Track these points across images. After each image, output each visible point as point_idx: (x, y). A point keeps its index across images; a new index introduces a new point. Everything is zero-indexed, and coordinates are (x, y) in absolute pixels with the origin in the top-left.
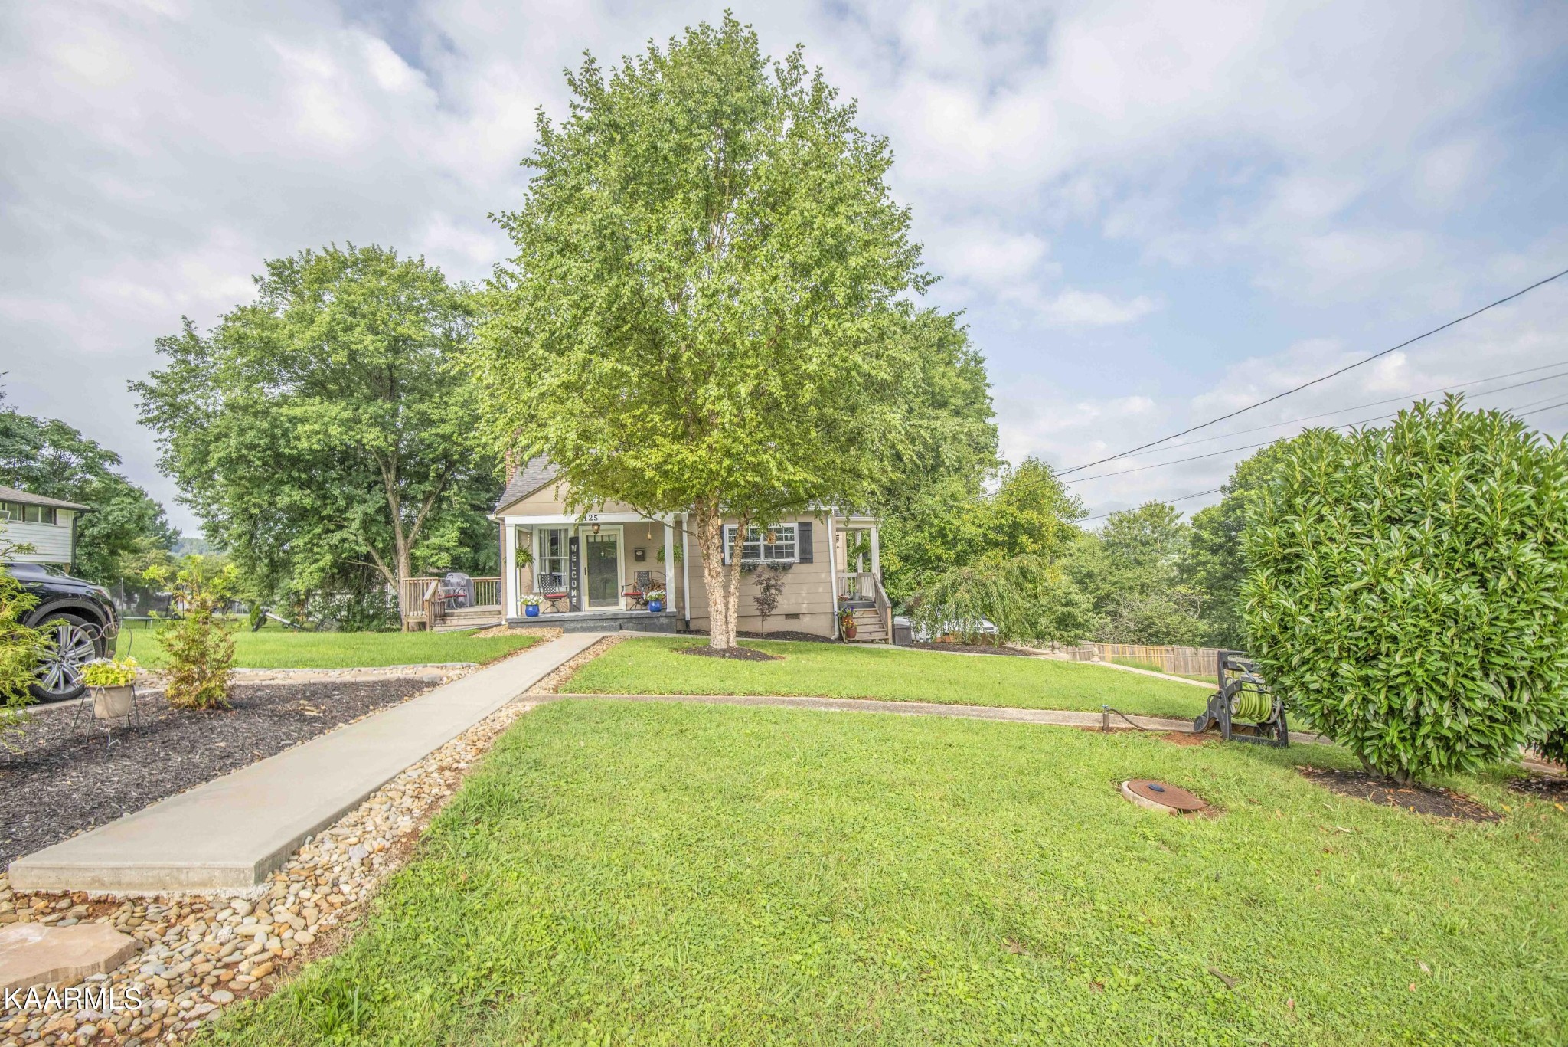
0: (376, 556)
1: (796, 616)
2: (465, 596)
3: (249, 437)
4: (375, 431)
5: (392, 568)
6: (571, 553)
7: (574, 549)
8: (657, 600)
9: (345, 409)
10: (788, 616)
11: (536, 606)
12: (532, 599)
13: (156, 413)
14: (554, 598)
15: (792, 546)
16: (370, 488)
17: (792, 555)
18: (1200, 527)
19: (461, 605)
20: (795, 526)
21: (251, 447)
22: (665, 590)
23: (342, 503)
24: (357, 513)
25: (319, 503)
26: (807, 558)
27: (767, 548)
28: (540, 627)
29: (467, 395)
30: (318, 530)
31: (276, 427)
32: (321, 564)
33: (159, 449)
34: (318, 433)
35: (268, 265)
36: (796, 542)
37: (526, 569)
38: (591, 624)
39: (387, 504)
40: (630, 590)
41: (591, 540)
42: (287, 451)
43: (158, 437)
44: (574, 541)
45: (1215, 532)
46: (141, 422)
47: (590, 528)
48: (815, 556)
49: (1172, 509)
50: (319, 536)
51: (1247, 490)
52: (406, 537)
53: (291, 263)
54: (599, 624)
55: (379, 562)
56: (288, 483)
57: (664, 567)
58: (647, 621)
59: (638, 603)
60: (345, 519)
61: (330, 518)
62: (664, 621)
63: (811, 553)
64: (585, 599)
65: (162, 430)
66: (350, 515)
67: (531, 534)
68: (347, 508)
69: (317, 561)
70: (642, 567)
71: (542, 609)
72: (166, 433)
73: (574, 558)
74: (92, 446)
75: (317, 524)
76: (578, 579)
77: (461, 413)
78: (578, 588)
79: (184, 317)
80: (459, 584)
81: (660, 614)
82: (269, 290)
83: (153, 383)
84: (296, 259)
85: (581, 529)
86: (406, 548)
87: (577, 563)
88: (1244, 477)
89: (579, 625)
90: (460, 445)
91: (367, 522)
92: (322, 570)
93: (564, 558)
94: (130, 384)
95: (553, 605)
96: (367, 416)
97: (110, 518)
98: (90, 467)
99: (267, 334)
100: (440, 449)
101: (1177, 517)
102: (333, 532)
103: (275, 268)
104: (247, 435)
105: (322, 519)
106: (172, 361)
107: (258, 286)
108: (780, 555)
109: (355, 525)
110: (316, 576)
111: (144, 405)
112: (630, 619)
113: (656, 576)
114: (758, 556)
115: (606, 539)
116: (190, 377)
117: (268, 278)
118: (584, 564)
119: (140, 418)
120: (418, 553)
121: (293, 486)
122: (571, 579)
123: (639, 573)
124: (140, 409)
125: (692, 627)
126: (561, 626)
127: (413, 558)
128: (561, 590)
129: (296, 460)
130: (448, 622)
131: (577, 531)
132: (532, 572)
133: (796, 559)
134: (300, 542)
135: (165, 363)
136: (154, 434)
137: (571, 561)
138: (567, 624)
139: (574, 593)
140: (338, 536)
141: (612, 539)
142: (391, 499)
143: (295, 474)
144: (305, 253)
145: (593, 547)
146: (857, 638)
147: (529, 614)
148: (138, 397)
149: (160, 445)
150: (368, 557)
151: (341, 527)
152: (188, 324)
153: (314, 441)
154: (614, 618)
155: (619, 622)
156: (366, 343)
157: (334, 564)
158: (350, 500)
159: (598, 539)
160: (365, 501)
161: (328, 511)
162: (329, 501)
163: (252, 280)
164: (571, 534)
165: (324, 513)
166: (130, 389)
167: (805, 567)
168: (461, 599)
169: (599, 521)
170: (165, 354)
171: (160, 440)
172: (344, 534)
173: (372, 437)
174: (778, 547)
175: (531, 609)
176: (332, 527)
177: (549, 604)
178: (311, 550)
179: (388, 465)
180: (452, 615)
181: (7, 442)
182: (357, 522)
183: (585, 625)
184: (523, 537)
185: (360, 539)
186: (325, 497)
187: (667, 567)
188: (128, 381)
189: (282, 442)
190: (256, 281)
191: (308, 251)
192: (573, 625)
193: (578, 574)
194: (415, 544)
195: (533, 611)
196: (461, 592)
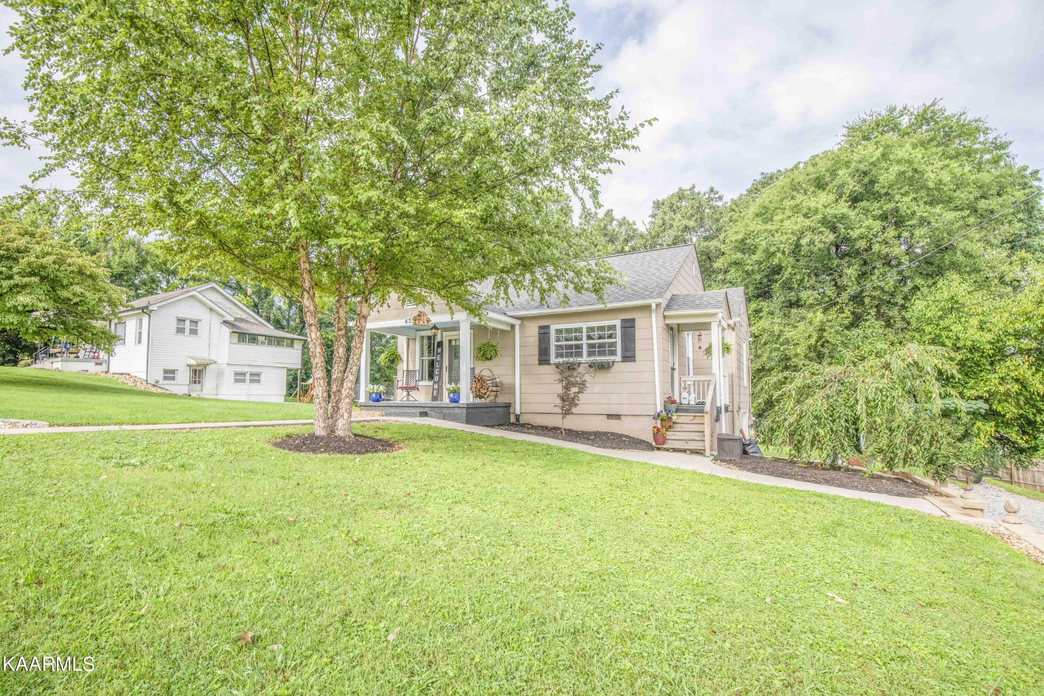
1: (618, 417)
6: (437, 354)
7: (439, 350)
10: (609, 416)
11: (378, 394)
15: (613, 345)
17: (613, 353)
20: (618, 323)
26: (629, 356)
27: (591, 346)
28: (374, 410)
36: (618, 340)
41: (453, 343)
44: (440, 344)
48: (639, 354)
63: (634, 350)
73: (438, 358)
78: (439, 382)
81: (454, 405)
108: (601, 353)
114: (580, 354)
122: (435, 375)
125: (522, 421)
131: (442, 336)
133: (618, 358)
139: (436, 386)
164: (439, 339)
167: (628, 366)
174: (601, 346)
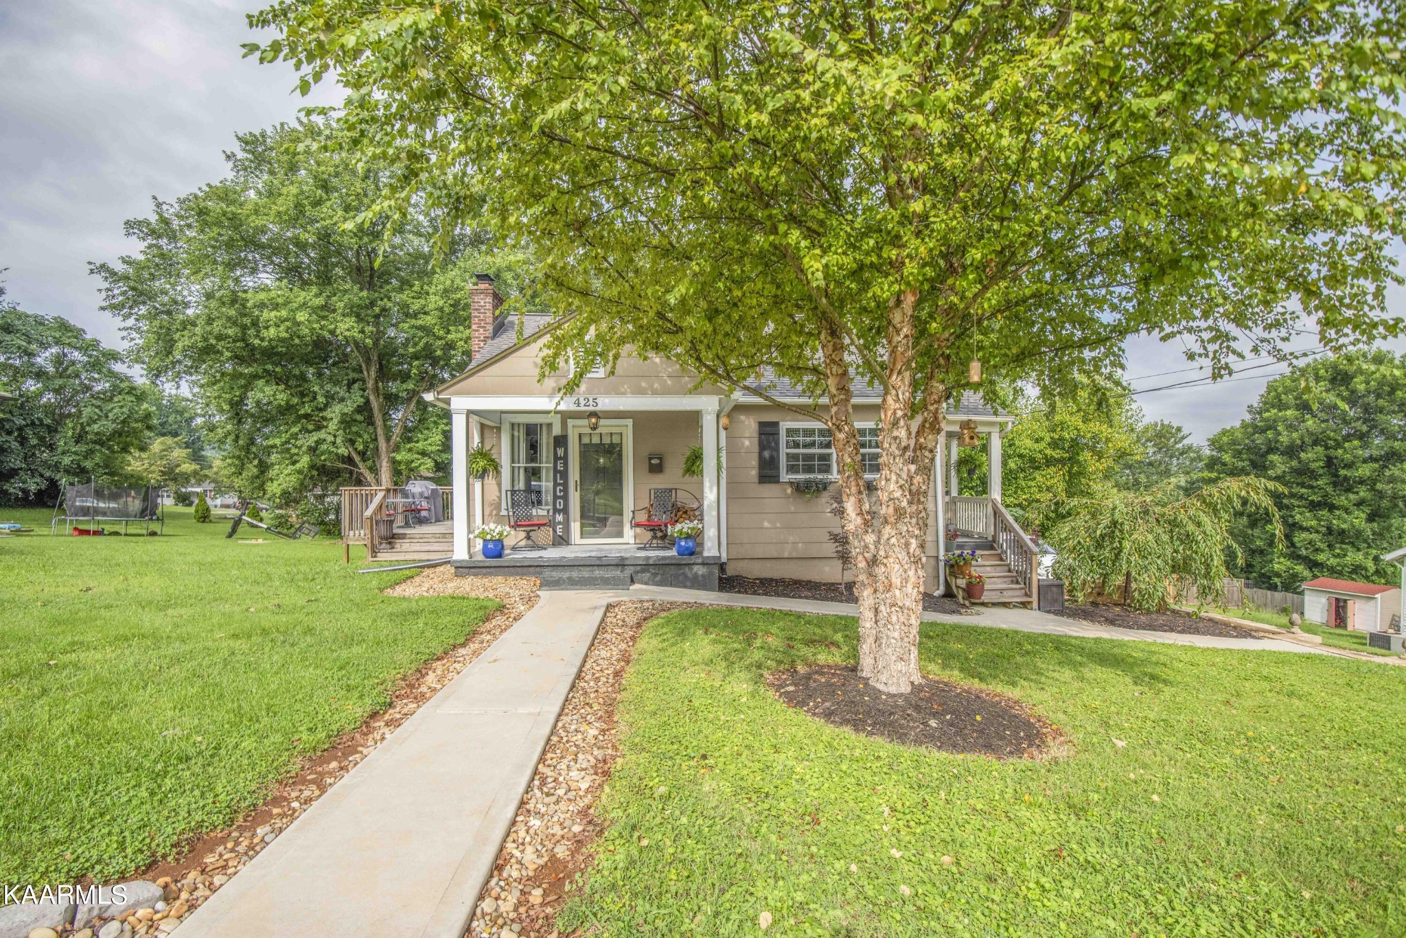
0: (357, 458)
2: (429, 510)
3: (217, 327)
4: (350, 322)
5: (374, 470)
6: (556, 458)
7: (560, 452)
8: (688, 537)
9: (317, 296)
11: (499, 542)
12: (494, 529)
13: (121, 298)
14: (530, 527)
16: (349, 386)
18: (1220, 449)
19: (421, 521)
21: (220, 338)
22: (701, 520)
23: (321, 399)
24: (335, 413)
25: (295, 400)
28: (504, 575)
29: (448, 282)
30: (295, 429)
31: (245, 315)
32: (298, 466)
33: (123, 338)
34: (287, 320)
35: (239, 138)
37: (490, 481)
38: (586, 573)
39: (368, 402)
40: (642, 517)
41: (586, 440)
42: (257, 342)
43: (123, 325)
44: (561, 441)
45: (1237, 454)
46: (103, 309)
47: (585, 422)
49: (1179, 429)
50: (295, 436)
51: (1280, 410)
52: (388, 439)
53: (263, 135)
54: (598, 573)
55: (361, 465)
56: (263, 377)
57: (701, 484)
58: (673, 570)
59: (655, 537)
60: (324, 418)
61: (307, 416)
62: (700, 570)
64: (575, 527)
65: (126, 317)
66: (328, 413)
67: (499, 429)
68: (326, 406)
69: (294, 463)
70: (659, 482)
71: (508, 542)
72: (131, 322)
73: (560, 467)
74: (95, 344)
75: (294, 423)
76: (565, 497)
77: (441, 303)
78: (565, 511)
79: (154, 198)
80: (421, 495)
81: (693, 559)
82: (239, 166)
83: (119, 267)
84: (269, 133)
85: (570, 422)
86: (387, 452)
87: (564, 474)
88: (1278, 396)
89: (566, 575)
90: (440, 338)
91: (346, 422)
92: (299, 472)
93: (546, 464)
94: (92, 267)
95: (528, 538)
96: (342, 304)
97: (110, 415)
98: (95, 365)
99: (232, 208)
100: (421, 344)
101: (1183, 438)
102: (310, 432)
103: (247, 143)
104: (215, 324)
105: (300, 417)
106: (142, 245)
107: (231, 164)
109: (332, 426)
110: (293, 478)
111: (108, 290)
112: (646, 566)
113: (683, 498)
114: (827, 469)
115: (607, 440)
116: (164, 264)
117: (241, 155)
118: (574, 475)
119: (104, 304)
120: (399, 457)
121: (267, 381)
122: (555, 497)
123: (657, 491)
124: (104, 294)
125: (730, 571)
126: (537, 574)
127: (394, 462)
128: (539, 512)
129: (270, 354)
130: (398, 546)
131: (564, 425)
132: (499, 485)
134: (277, 441)
135: (136, 248)
136: (118, 321)
137: (556, 471)
138: (547, 573)
139: (559, 518)
140: (315, 437)
141: (616, 440)
142: (372, 398)
143: (269, 367)
144: (278, 128)
145: (588, 451)
146: (984, 599)
147: (487, 553)
148: (99, 281)
149: (124, 333)
150: (349, 460)
151: (319, 428)
152: (159, 205)
153: (282, 328)
154: (621, 564)
155: (629, 571)
156: (335, 219)
157: (312, 467)
158: (330, 397)
159: (596, 440)
160: (342, 400)
161: (307, 409)
162: (306, 399)
163: (224, 156)
164: (557, 431)
165: (302, 412)
166: (92, 272)
168: (424, 514)
169: (599, 408)
170: (135, 237)
171: (125, 329)
172: (322, 434)
173: (346, 327)
175: (491, 546)
176: (311, 427)
177: (522, 535)
178: (288, 450)
179: (368, 361)
180: (403, 536)
181: (8, 338)
182: (335, 421)
183: (575, 574)
184: (487, 432)
185: (339, 440)
186: (302, 395)
187: (707, 484)
188: (90, 263)
189: (252, 332)
190: (228, 157)
191: (282, 125)
192: (556, 574)
193: (566, 490)
194: (397, 449)
195: (495, 550)
196: (424, 504)
